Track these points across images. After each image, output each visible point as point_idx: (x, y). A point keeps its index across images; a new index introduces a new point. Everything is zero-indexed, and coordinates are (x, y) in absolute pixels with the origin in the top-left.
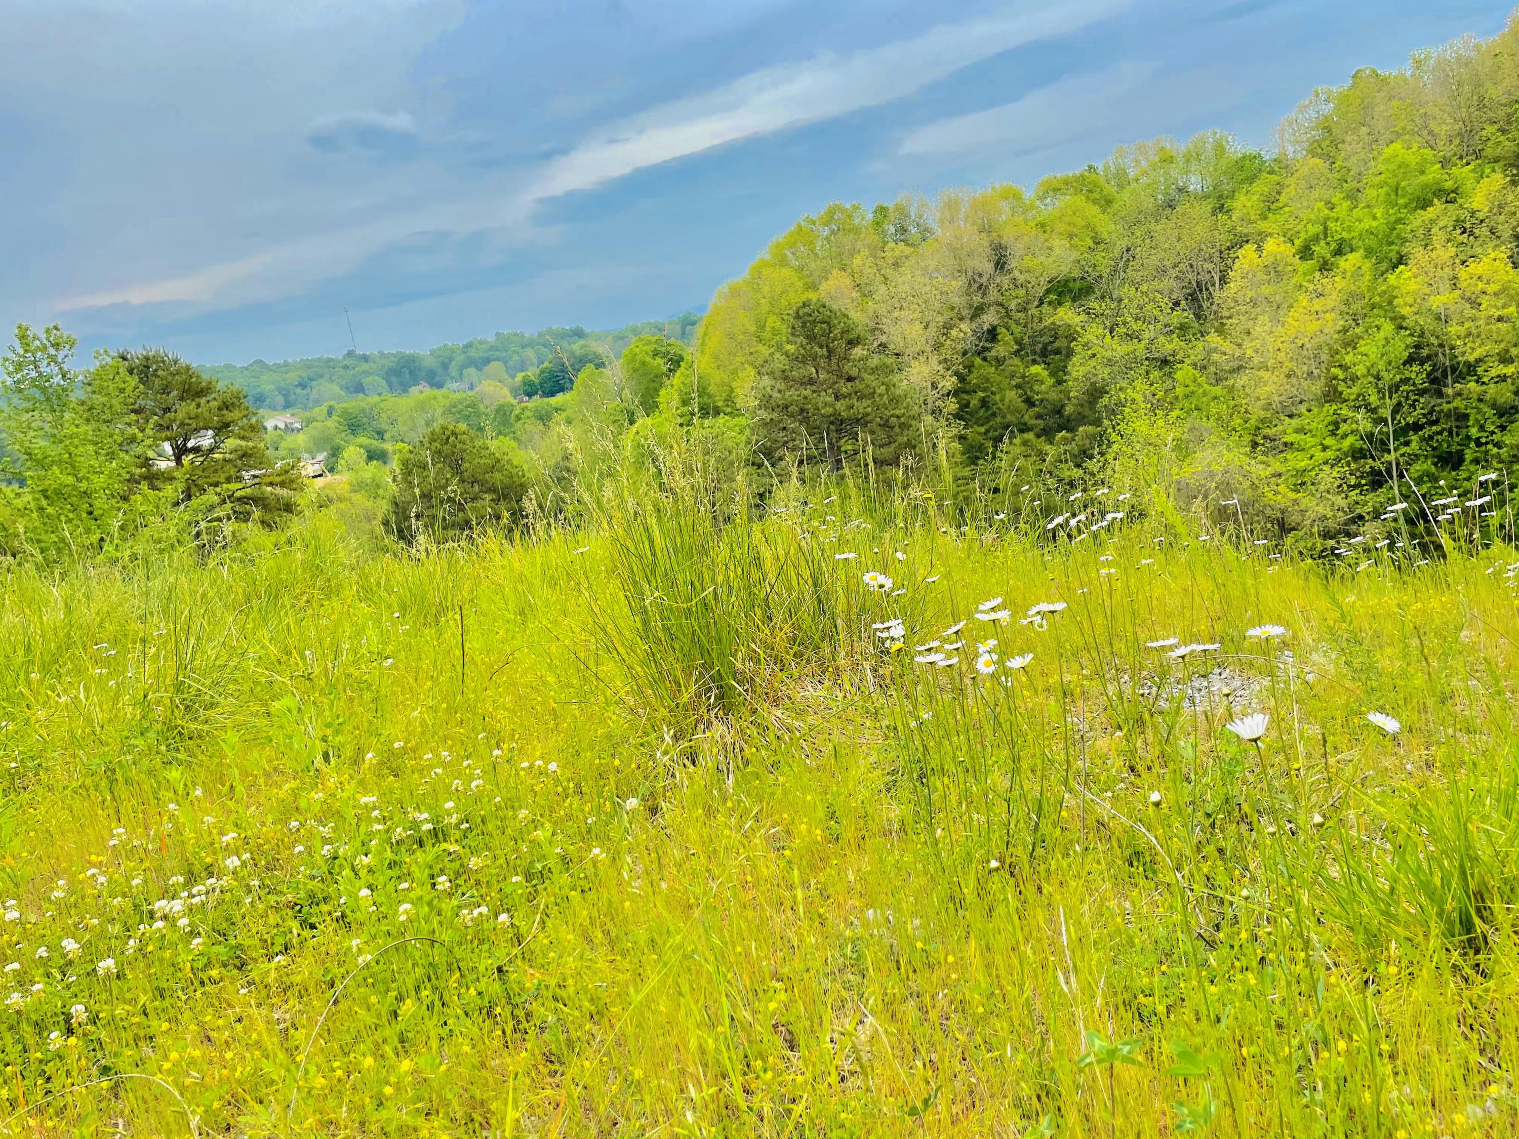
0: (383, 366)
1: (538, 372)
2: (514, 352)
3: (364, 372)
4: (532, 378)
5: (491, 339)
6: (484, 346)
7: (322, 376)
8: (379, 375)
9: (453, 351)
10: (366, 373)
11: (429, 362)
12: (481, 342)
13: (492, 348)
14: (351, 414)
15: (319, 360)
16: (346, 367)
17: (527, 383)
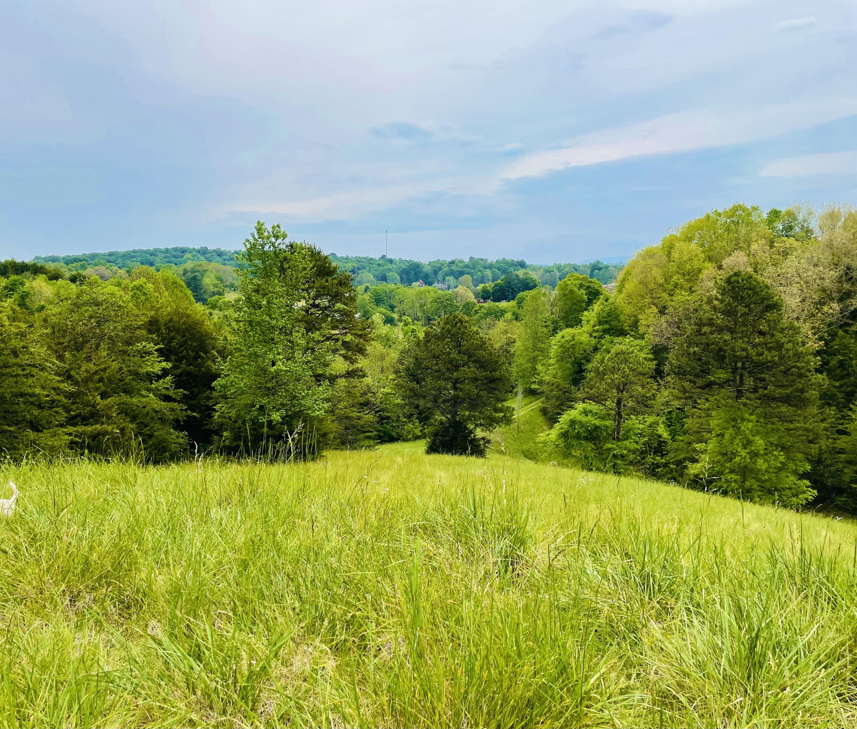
0: (400, 267)
1: (493, 285)
2: (479, 271)
3: (389, 269)
4: (489, 288)
5: (467, 260)
6: (461, 264)
7: (365, 268)
8: (396, 272)
9: (442, 265)
10: (390, 270)
11: (427, 269)
12: (460, 261)
13: (467, 266)
14: (378, 293)
15: (365, 258)
16: (379, 265)
17: (485, 291)
